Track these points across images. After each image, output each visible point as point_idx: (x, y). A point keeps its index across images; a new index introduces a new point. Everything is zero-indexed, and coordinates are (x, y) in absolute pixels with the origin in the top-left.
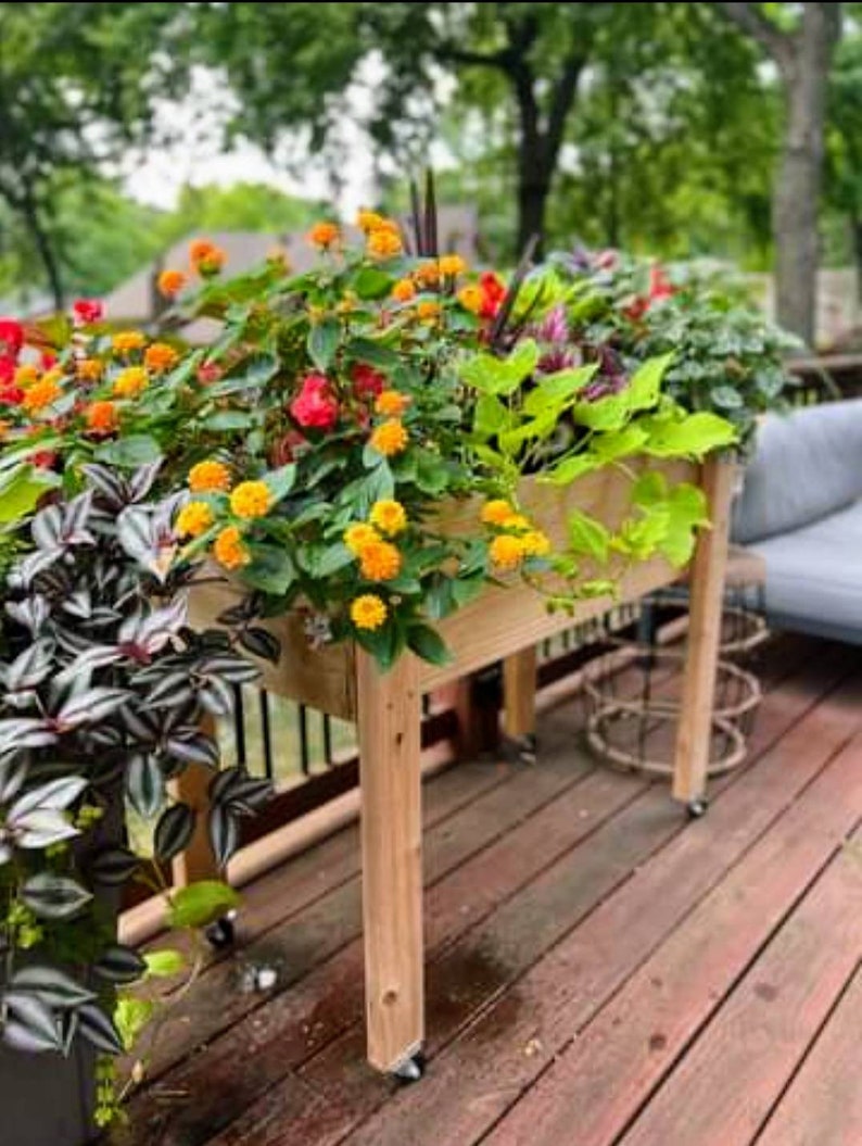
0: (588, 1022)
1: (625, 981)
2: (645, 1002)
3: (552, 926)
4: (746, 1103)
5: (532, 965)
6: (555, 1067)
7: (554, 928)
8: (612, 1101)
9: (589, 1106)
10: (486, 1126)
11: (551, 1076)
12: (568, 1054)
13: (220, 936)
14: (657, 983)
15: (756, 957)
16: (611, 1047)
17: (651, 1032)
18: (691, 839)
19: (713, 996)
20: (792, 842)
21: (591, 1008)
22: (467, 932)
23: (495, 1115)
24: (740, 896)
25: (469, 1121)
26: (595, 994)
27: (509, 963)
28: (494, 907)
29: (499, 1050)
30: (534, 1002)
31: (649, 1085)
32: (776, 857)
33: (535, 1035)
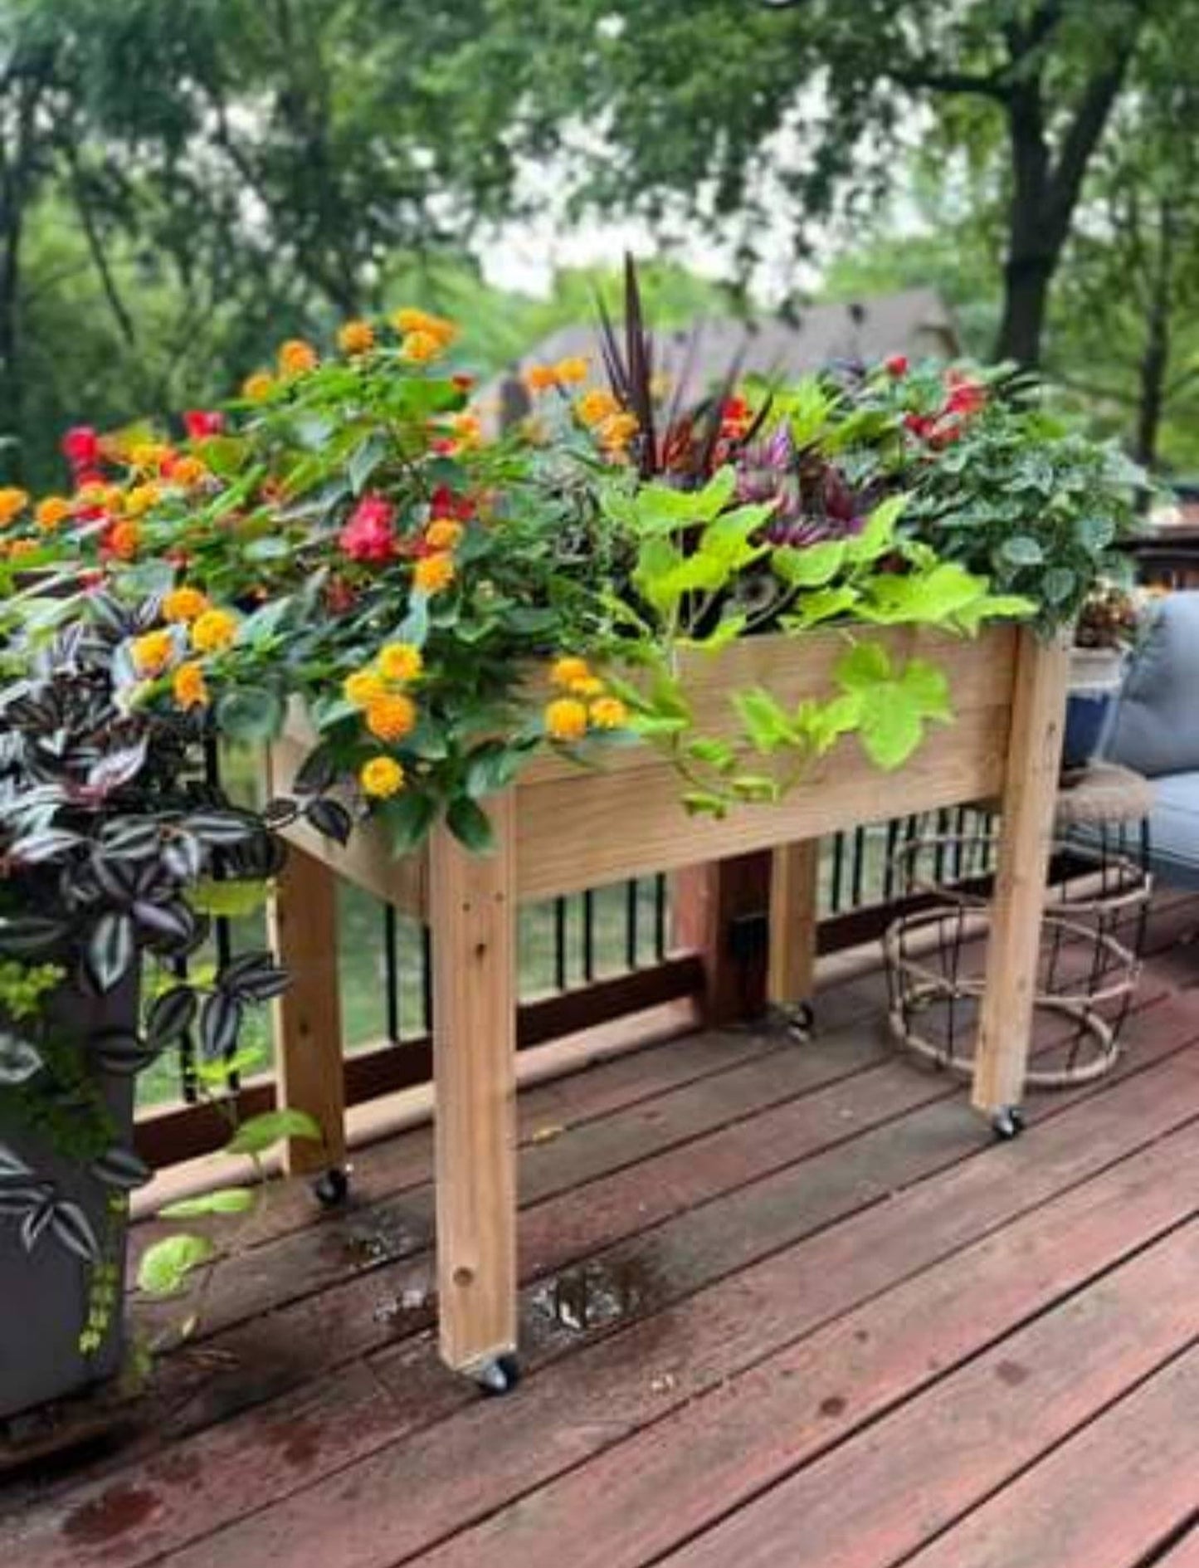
0: (748, 1368)
1: (817, 1328)
2: (834, 1358)
3: (748, 1245)
4: (924, 1502)
5: (703, 1288)
6: (683, 1412)
7: (750, 1248)
8: (742, 1466)
9: (710, 1465)
10: (568, 1463)
11: (677, 1420)
12: (707, 1399)
13: (329, 1190)
14: (862, 1336)
15: (1015, 1329)
16: (767, 1401)
17: (827, 1394)
18: (986, 1166)
19: (933, 1365)
20: (1135, 1190)
21: (757, 1351)
22: (634, 1234)
23: (587, 1450)
24: (1028, 1247)
25: (549, 1452)
26: (770, 1335)
27: (674, 1279)
28: (681, 1211)
29: (620, 1379)
30: (686, 1331)
31: (798, 1456)
32: (1104, 1204)
33: (673, 1370)
